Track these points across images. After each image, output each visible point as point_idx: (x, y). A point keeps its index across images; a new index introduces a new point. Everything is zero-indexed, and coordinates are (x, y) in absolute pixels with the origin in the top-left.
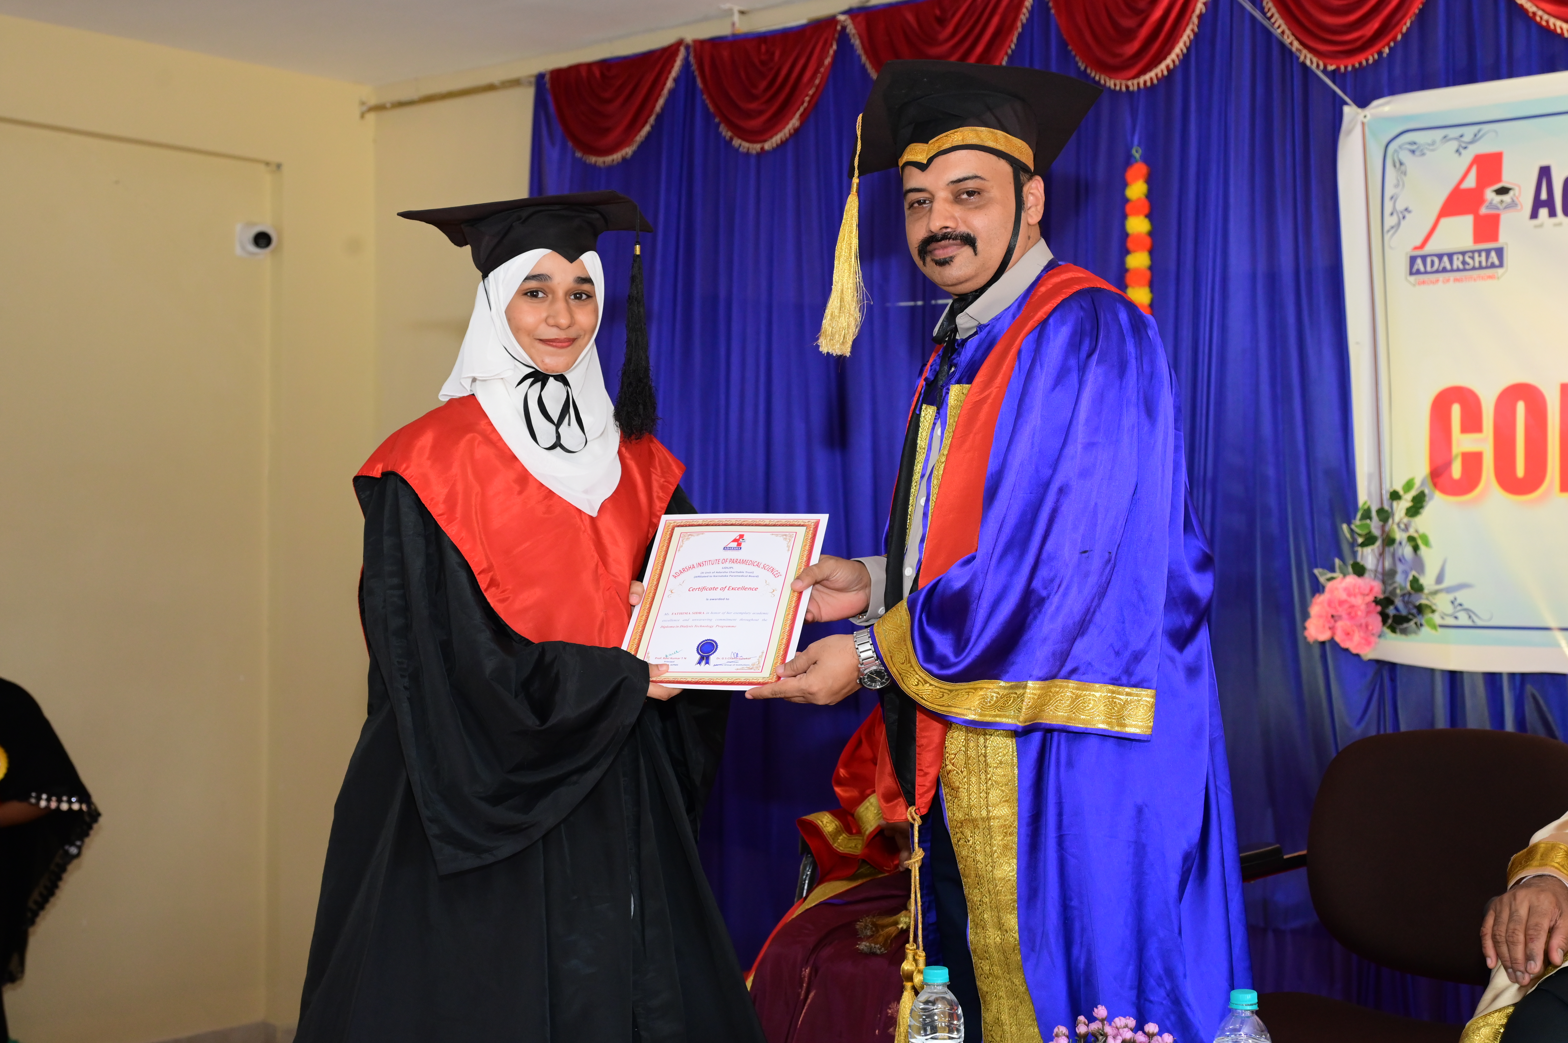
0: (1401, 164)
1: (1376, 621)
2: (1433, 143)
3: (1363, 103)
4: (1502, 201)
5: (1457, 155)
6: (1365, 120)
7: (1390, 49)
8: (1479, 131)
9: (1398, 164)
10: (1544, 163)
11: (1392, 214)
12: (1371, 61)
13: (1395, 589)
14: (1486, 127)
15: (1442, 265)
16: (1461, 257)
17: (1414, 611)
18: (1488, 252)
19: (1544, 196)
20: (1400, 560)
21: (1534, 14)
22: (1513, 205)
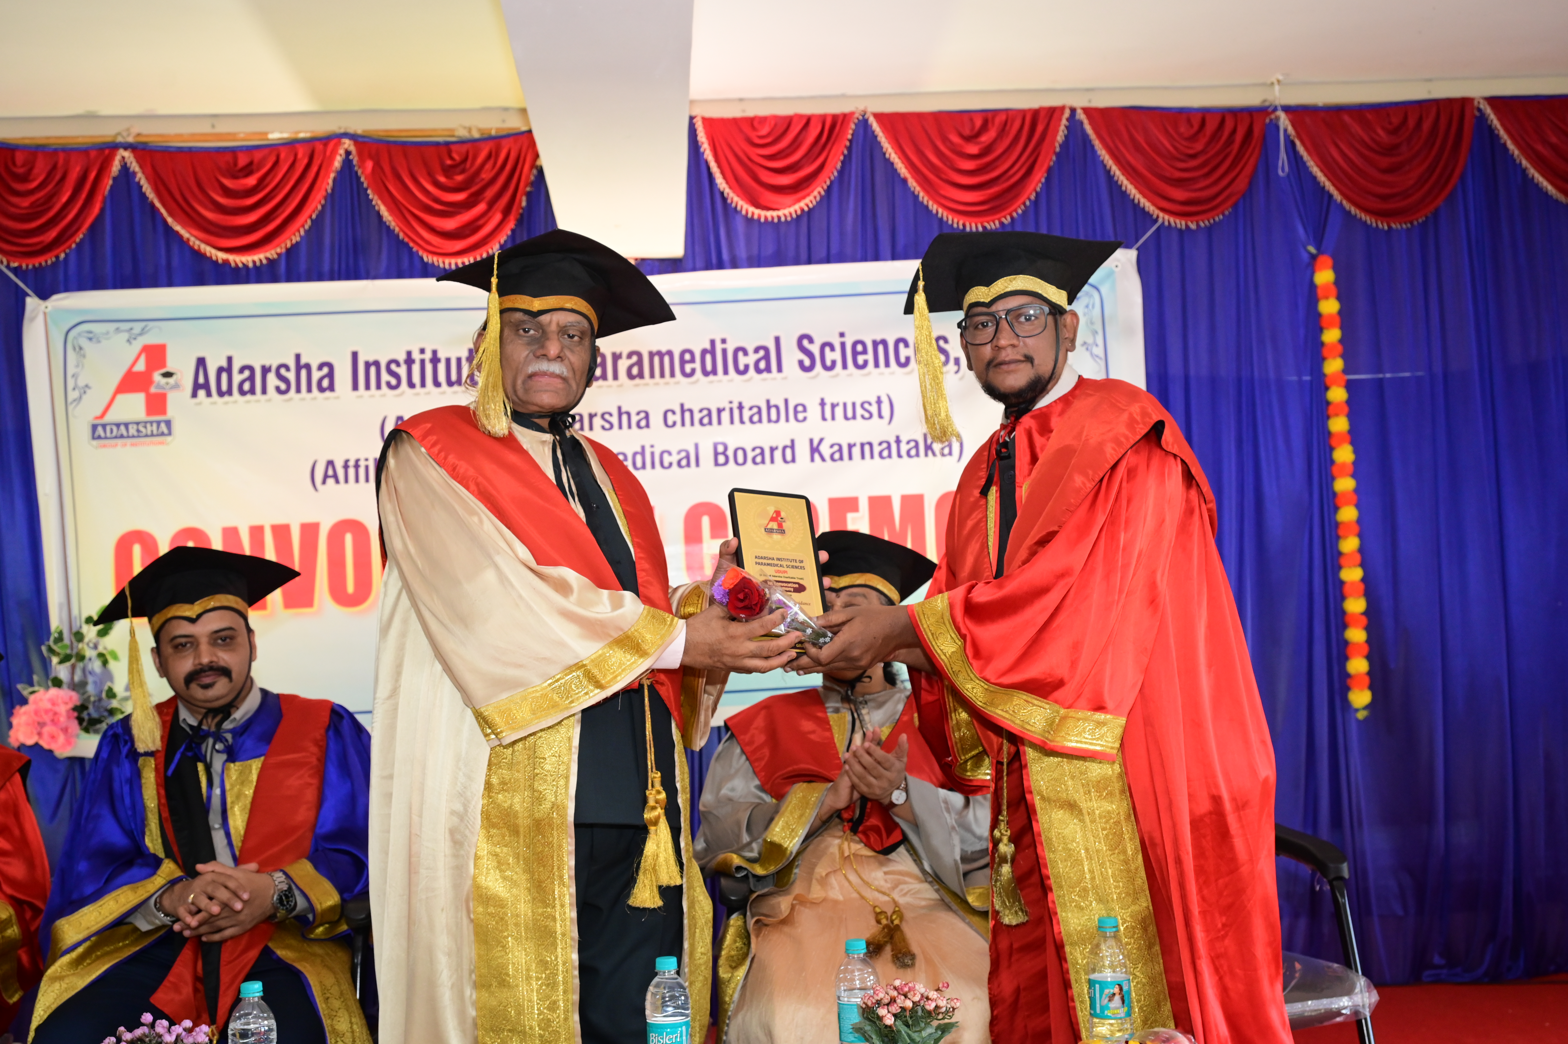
0: (81, 348)
1: (74, 724)
2: (108, 333)
3: (44, 296)
4: (167, 384)
5: (128, 344)
6: (47, 311)
7: (66, 254)
8: (146, 326)
9: (77, 349)
10: (201, 355)
11: (74, 389)
12: (49, 262)
13: (89, 697)
14: (151, 324)
15: (120, 433)
16: (135, 426)
17: (106, 714)
18: (159, 423)
19: (201, 380)
20: (90, 673)
21: (188, 240)
22: (176, 386)
